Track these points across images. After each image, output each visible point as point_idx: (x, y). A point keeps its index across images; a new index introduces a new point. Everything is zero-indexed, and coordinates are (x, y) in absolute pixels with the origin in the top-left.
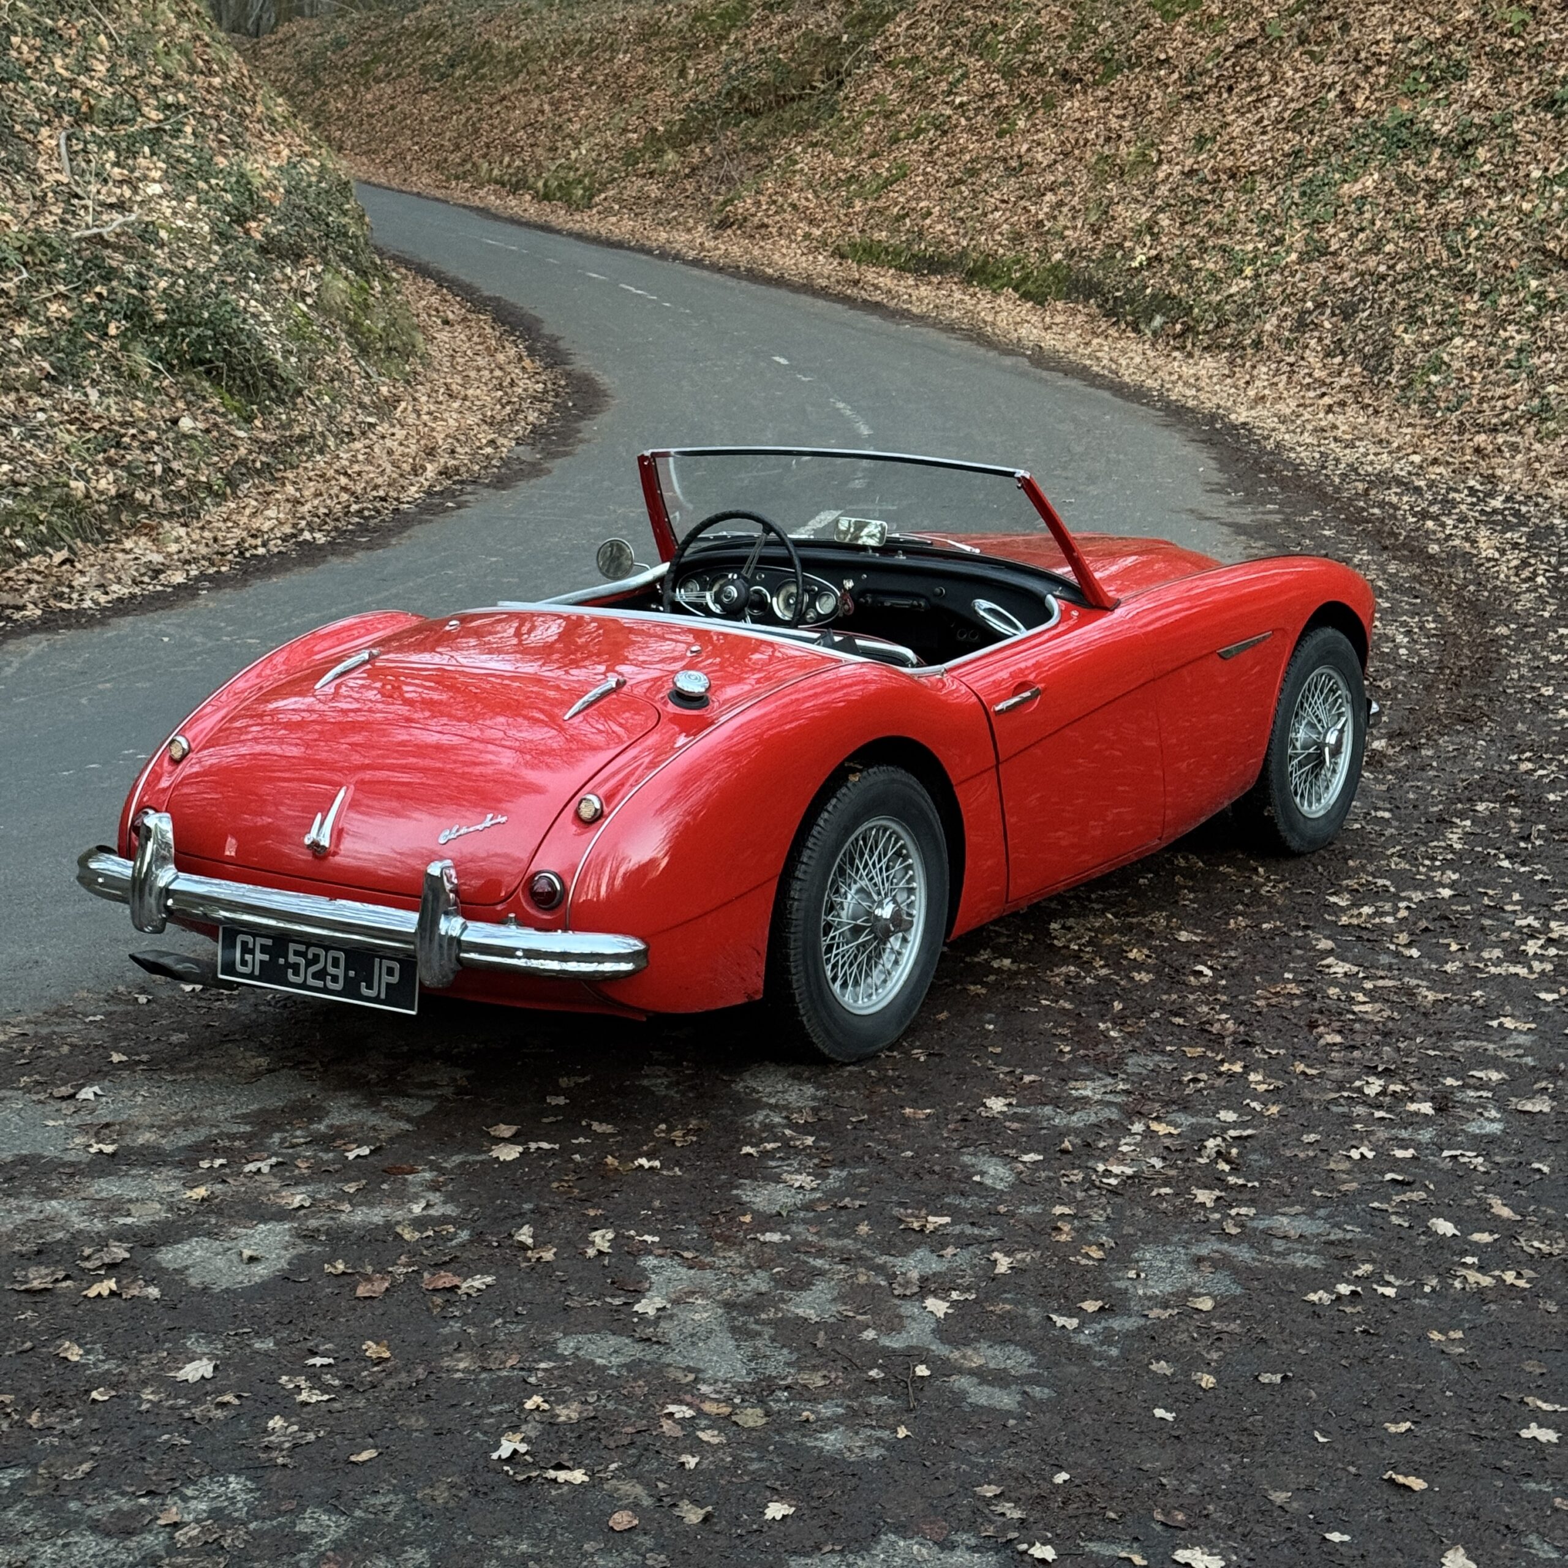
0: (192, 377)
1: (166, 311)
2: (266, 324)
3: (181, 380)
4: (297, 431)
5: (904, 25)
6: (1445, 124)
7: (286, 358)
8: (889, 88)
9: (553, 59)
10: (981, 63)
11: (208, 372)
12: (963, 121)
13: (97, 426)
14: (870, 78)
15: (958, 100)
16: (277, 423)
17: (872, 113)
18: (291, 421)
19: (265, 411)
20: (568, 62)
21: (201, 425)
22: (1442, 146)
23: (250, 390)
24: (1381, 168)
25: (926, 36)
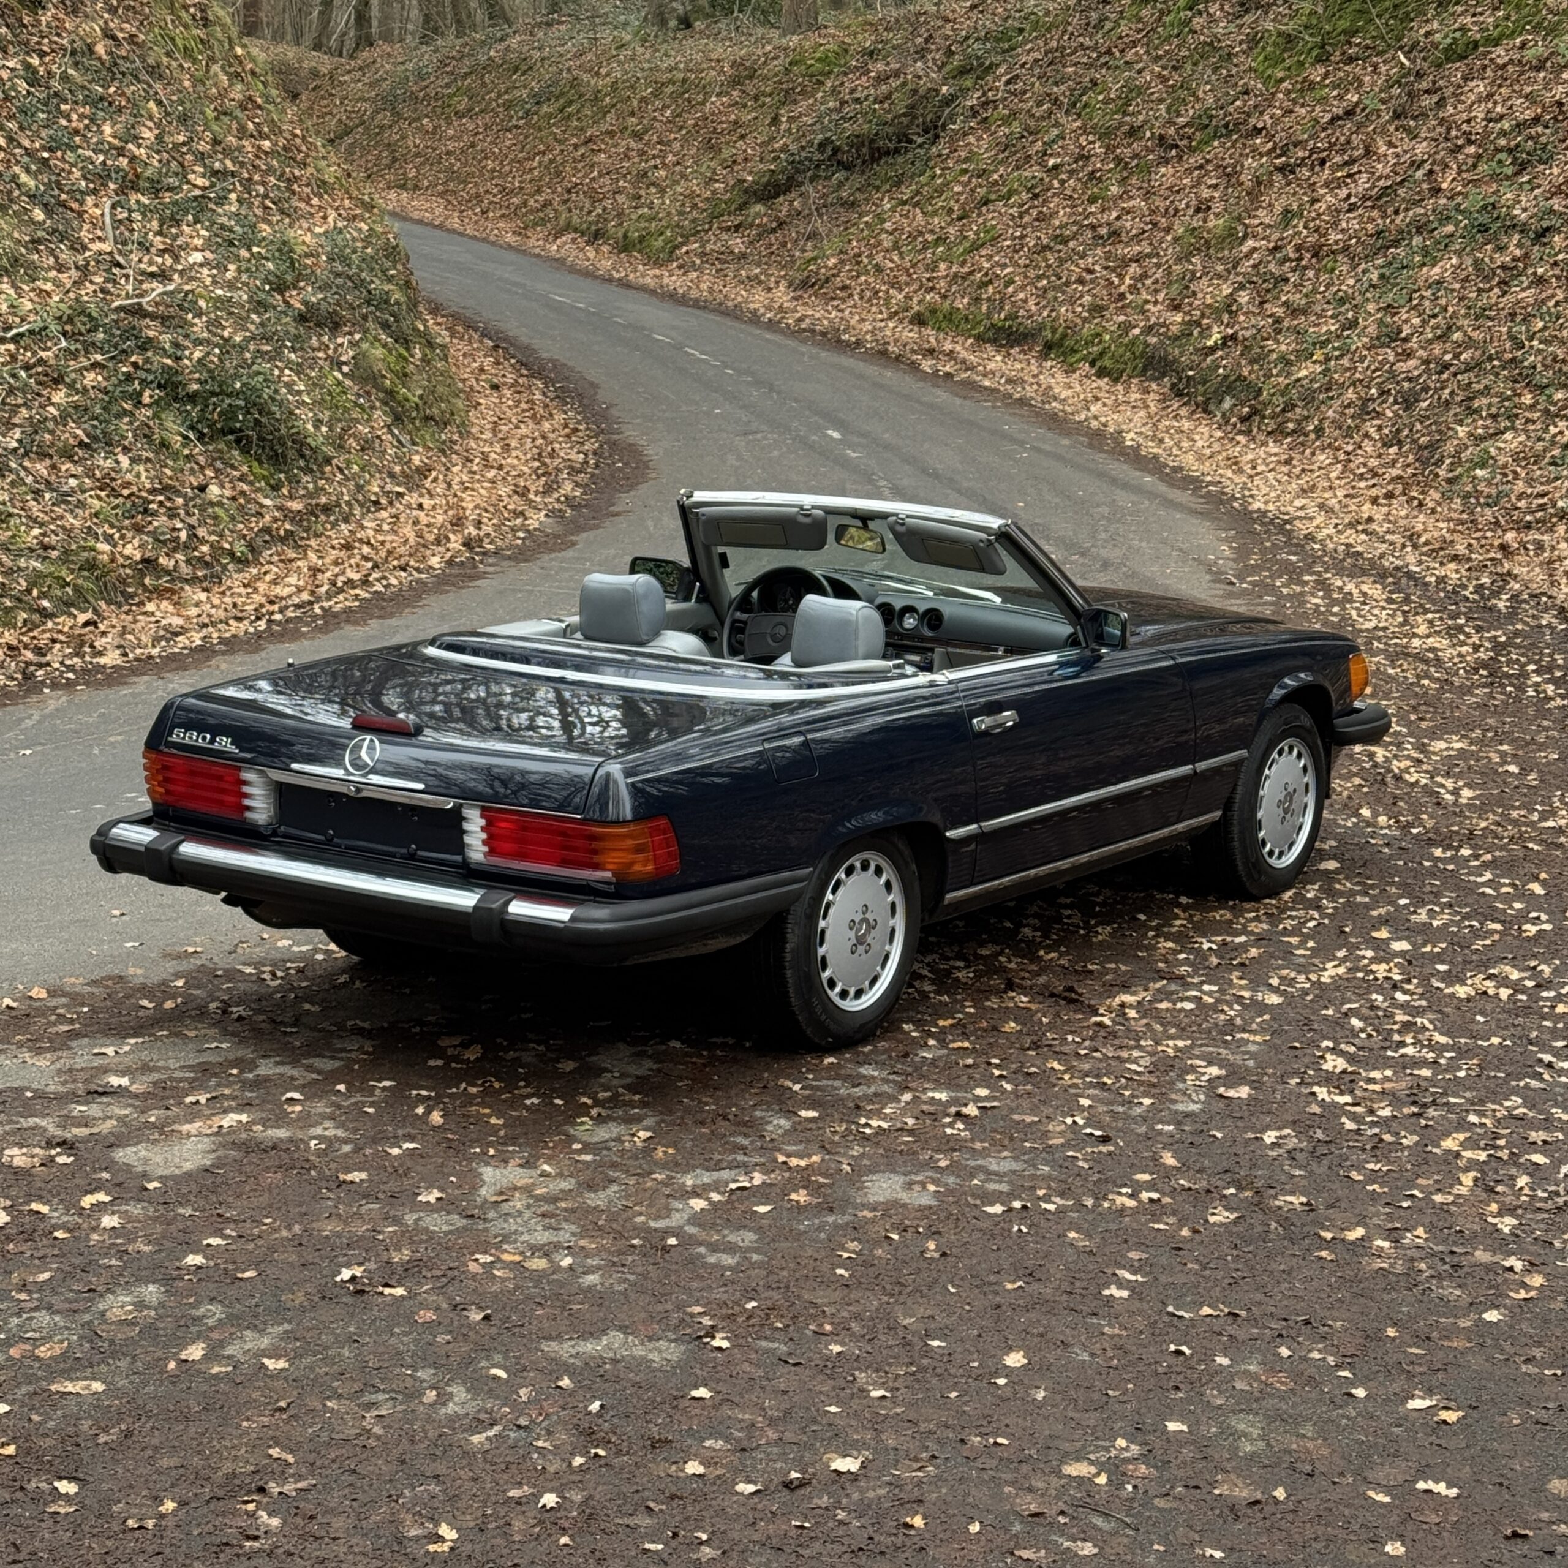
0: (222, 446)
1: (199, 381)
2: (299, 393)
3: (211, 448)
4: (323, 500)
5: (1004, 79)
6: (1525, 210)
7: (316, 427)
8: (985, 145)
11: (238, 441)
12: (1056, 185)
13: (126, 492)
14: (966, 134)
15: (1052, 162)
16: (304, 492)
18: (318, 490)
19: (294, 481)
21: (228, 493)
22: (1522, 231)
23: (277, 459)
24: (1459, 254)
25: (1025, 92)
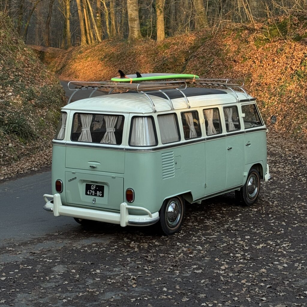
0: (13, 135)
1: (8, 121)
2: (32, 123)
3: (10, 135)
4: (37, 146)
5: (202, 49)
7: (36, 130)
8: (198, 63)
9: (127, 57)
10: (217, 58)
11: (17, 134)
12: (212, 71)
14: (194, 61)
15: (211, 67)
16: (32, 144)
17: (194, 69)
18: (35, 144)
19: (29, 142)
20: (130, 57)
21: (14, 145)
23: (26, 137)
24: (297, 83)
25: (206, 51)
